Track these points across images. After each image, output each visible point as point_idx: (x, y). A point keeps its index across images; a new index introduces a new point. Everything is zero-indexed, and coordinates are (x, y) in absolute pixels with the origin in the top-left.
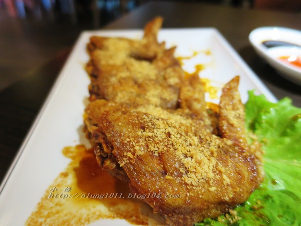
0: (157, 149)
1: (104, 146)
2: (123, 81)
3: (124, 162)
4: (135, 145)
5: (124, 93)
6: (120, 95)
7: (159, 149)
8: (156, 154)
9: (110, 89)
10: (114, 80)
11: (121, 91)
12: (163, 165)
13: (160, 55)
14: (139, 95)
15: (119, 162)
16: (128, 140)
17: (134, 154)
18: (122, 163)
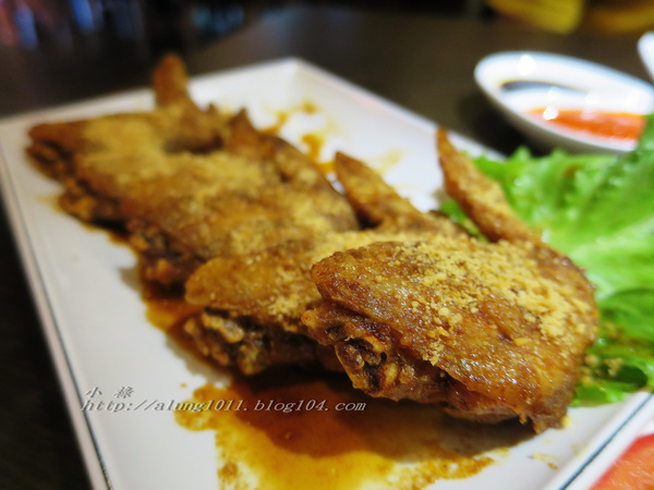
0: (470, 299)
1: (371, 340)
2: (221, 205)
3: (435, 353)
4: (436, 309)
5: (243, 228)
6: (237, 237)
7: (474, 296)
8: (474, 310)
9: (205, 230)
10: (195, 208)
11: (236, 226)
12: (496, 323)
13: (226, 134)
14: (279, 224)
15: (426, 358)
16: (415, 304)
17: (447, 327)
18: (431, 355)
